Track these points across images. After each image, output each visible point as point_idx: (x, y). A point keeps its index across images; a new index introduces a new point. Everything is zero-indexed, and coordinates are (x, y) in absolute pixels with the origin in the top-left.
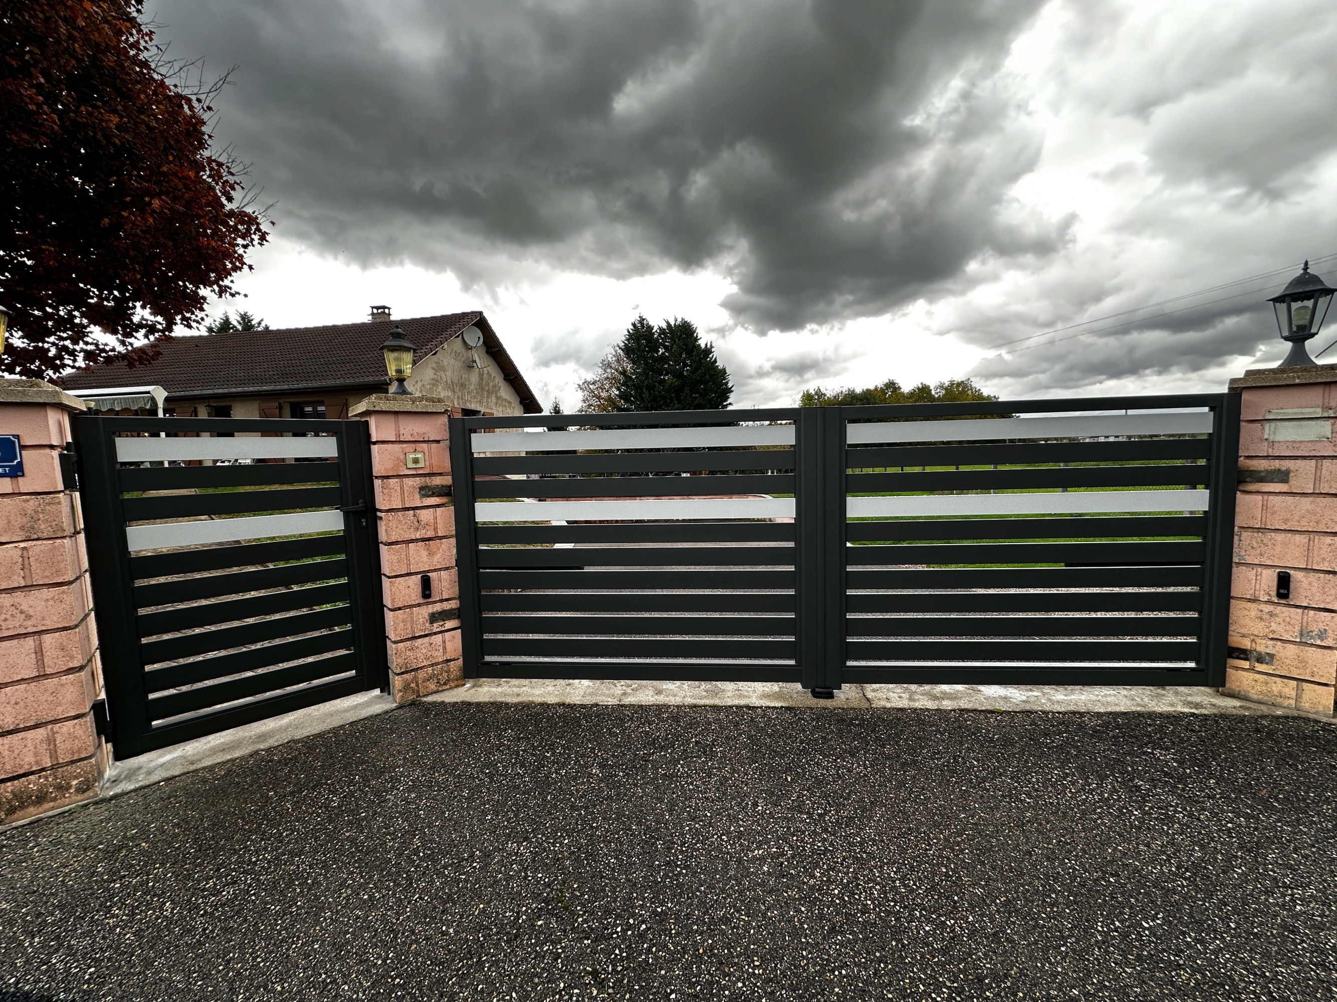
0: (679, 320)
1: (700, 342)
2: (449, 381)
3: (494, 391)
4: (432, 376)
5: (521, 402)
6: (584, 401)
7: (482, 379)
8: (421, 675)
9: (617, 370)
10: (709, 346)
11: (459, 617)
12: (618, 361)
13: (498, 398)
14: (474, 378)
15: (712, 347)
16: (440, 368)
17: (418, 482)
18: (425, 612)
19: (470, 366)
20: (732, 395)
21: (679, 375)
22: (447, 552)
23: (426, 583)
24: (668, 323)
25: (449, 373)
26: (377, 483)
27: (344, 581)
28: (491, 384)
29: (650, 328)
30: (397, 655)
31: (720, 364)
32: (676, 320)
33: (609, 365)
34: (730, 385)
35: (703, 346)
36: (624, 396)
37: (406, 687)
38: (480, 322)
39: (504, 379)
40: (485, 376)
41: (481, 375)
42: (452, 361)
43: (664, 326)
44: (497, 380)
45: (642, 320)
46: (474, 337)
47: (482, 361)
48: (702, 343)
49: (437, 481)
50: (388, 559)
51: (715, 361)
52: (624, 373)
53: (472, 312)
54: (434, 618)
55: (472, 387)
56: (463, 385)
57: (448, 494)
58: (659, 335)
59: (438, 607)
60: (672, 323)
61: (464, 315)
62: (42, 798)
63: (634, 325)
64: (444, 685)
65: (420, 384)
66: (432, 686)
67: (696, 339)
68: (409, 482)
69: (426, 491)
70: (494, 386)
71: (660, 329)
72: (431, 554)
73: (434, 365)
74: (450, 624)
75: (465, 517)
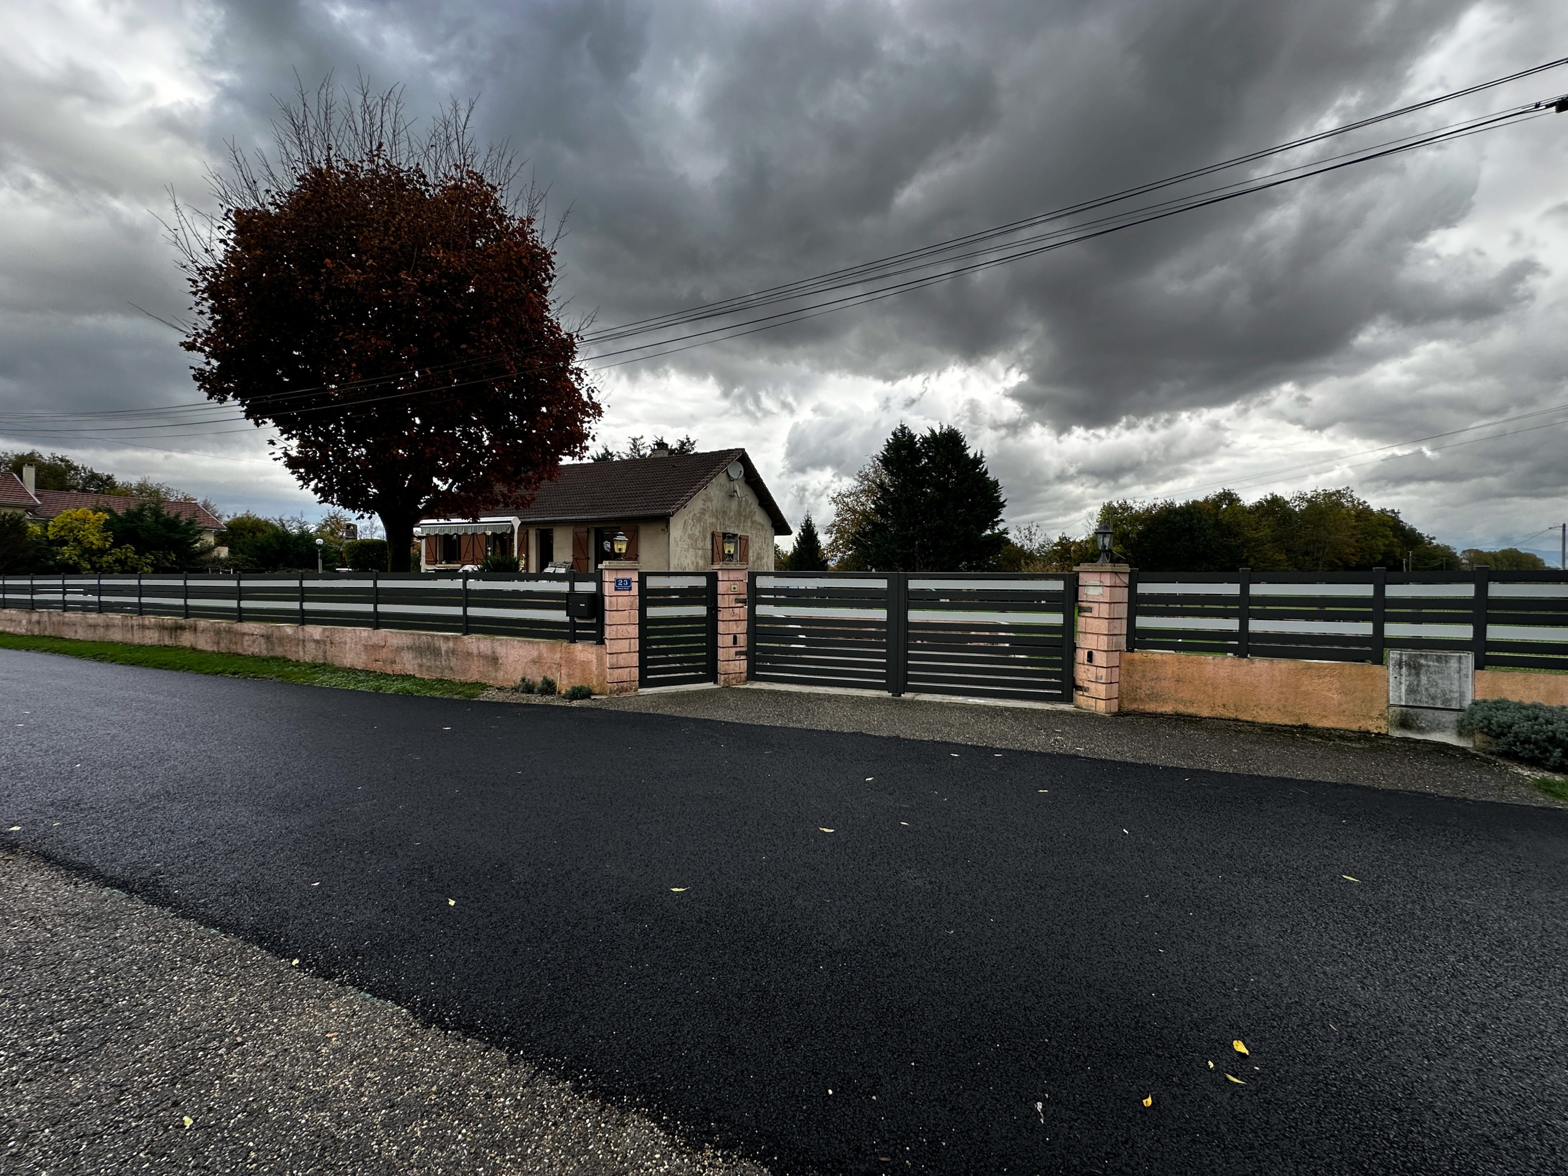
0: (945, 427)
1: (968, 451)
2: (714, 510)
3: (750, 516)
4: (702, 506)
5: (773, 526)
6: (838, 515)
7: (740, 506)
8: (731, 676)
9: (874, 482)
10: (978, 455)
11: (746, 655)
12: (875, 472)
13: (753, 522)
14: (734, 505)
15: (982, 456)
16: (709, 499)
17: (735, 597)
18: (734, 650)
19: (731, 495)
20: (1004, 511)
21: (941, 487)
22: (743, 627)
23: (735, 638)
24: (932, 431)
25: (714, 503)
26: (719, 597)
27: (704, 635)
28: (748, 510)
29: (912, 437)
30: (722, 666)
31: (991, 476)
32: (941, 427)
33: (866, 477)
34: (1002, 499)
35: (972, 456)
36: (879, 510)
37: (725, 680)
38: (741, 457)
39: (759, 505)
40: (743, 503)
41: (740, 503)
42: (717, 492)
43: (928, 434)
44: (752, 507)
45: (903, 428)
46: (736, 471)
47: (742, 490)
48: (971, 453)
49: (742, 597)
50: (721, 627)
51: (986, 472)
52: (882, 486)
53: (736, 449)
54: (737, 653)
55: (732, 514)
56: (724, 512)
57: (745, 603)
58: (922, 444)
59: (738, 649)
60: (937, 431)
61: (730, 452)
62: (626, 691)
63: (894, 434)
64: (738, 682)
65: (692, 514)
66: (734, 683)
67: (964, 448)
68: (731, 596)
69: (737, 601)
70: (750, 512)
71: (922, 437)
72: (737, 627)
73: (704, 497)
74: (743, 657)
75: (751, 611)
